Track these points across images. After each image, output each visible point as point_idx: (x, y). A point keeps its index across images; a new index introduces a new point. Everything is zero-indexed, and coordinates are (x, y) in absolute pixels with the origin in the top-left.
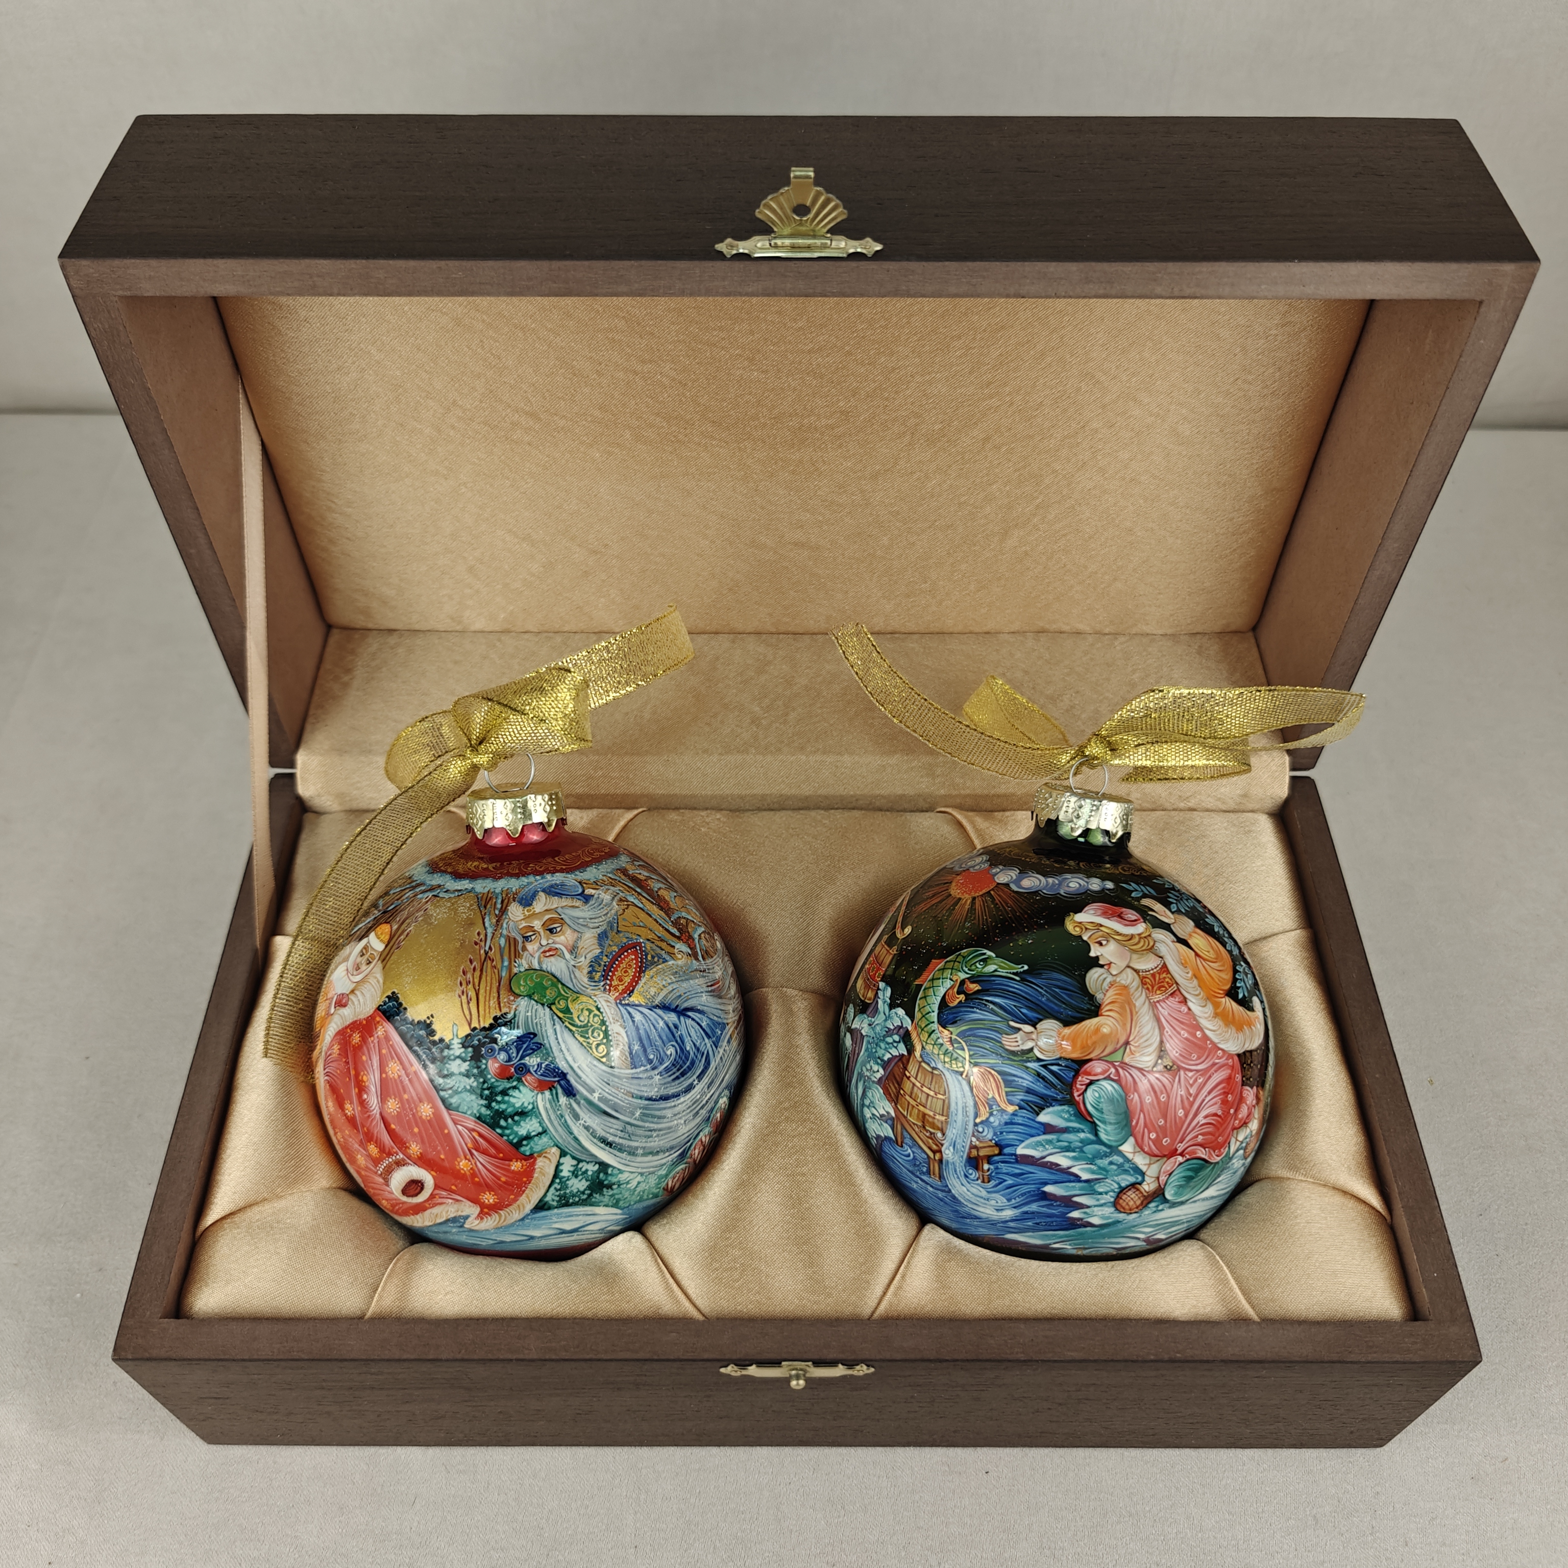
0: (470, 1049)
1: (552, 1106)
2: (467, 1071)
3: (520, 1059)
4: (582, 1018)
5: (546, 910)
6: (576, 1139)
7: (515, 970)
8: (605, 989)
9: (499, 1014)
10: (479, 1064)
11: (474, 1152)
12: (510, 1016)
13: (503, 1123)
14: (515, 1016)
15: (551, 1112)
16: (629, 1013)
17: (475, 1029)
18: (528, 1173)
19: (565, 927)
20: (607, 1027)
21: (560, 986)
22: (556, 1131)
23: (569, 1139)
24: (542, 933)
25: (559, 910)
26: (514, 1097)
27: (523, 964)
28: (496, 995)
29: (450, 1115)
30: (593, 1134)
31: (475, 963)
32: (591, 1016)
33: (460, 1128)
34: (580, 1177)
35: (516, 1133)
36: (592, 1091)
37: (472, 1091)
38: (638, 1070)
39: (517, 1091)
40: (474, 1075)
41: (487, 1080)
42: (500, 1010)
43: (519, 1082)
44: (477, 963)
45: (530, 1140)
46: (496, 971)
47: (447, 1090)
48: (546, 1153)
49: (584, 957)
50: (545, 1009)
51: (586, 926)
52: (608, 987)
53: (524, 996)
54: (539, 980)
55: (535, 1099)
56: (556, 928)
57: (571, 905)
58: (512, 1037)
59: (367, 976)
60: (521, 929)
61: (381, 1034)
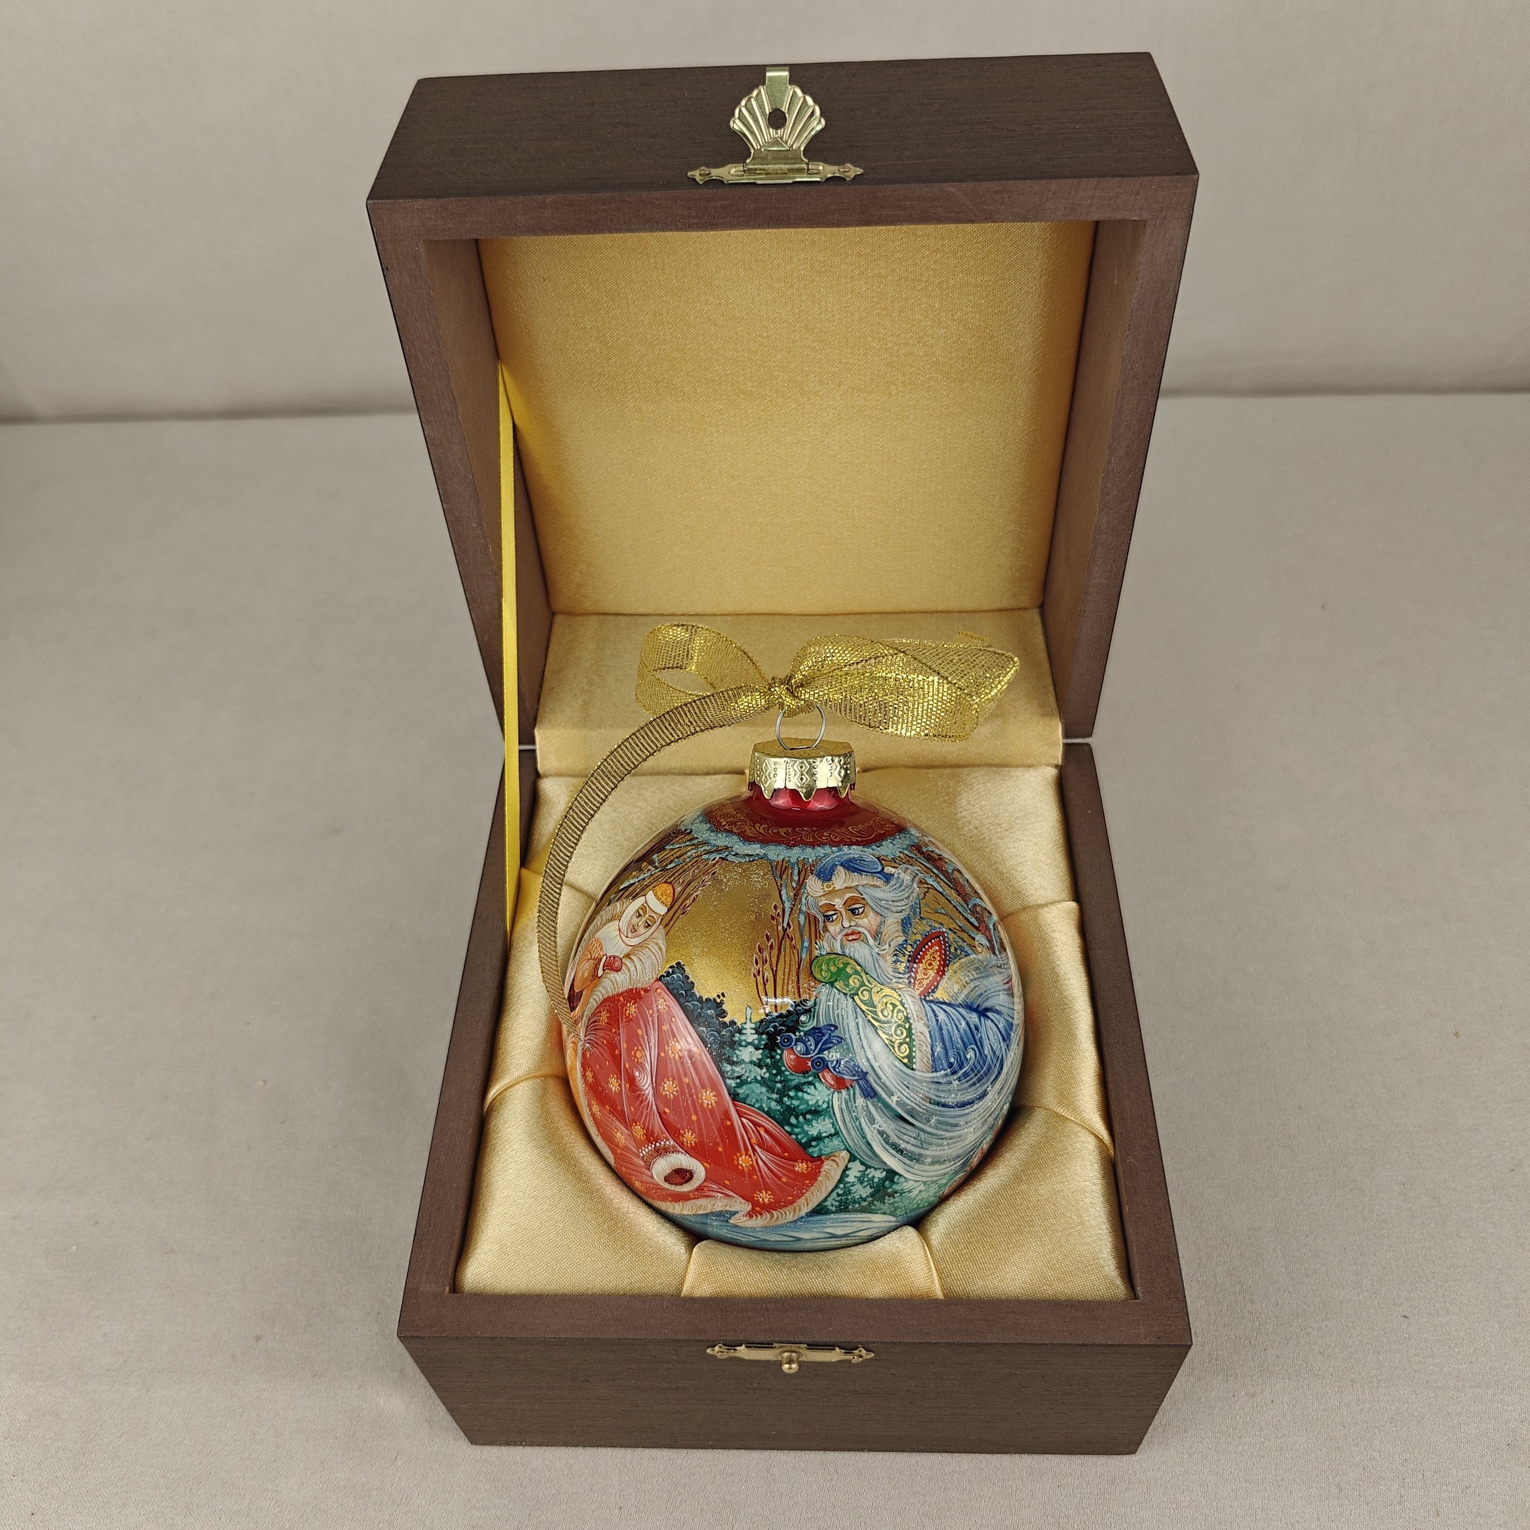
0: (764, 1036)
1: (847, 1107)
2: (760, 1060)
3: (819, 1053)
4: (886, 1013)
5: (847, 888)
6: (868, 1144)
7: (816, 953)
8: (910, 982)
9: (798, 1001)
10: (773, 1054)
11: (757, 1148)
12: (810, 1004)
13: (793, 1120)
14: (815, 1004)
15: (846, 1113)
16: (933, 1011)
17: (770, 1014)
18: (813, 1176)
19: (867, 909)
20: (910, 1025)
21: (863, 974)
22: (849, 1133)
23: (861, 1143)
24: (844, 913)
25: (860, 888)
26: (808, 1093)
27: (824, 946)
28: (795, 978)
29: (735, 1105)
30: (887, 1140)
31: (772, 940)
32: (895, 1011)
33: (743, 1119)
34: (866, 1184)
35: (806, 1133)
36: (891, 1094)
37: (763, 1082)
38: (938, 1074)
39: (812, 1087)
40: (767, 1066)
41: (780, 1072)
42: (800, 996)
43: (815, 1077)
44: (775, 941)
45: (819, 1141)
46: (795, 952)
47: (734, 1078)
48: (835, 1156)
49: (888, 944)
50: (847, 1000)
51: (887, 909)
52: (912, 980)
53: (826, 983)
54: (841, 966)
55: (830, 1097)
56: (857, 909)
57: (871, 883)
58: (812, 1027)
59: (645, 940)
60: (821, 907)
61: (662, 1007)
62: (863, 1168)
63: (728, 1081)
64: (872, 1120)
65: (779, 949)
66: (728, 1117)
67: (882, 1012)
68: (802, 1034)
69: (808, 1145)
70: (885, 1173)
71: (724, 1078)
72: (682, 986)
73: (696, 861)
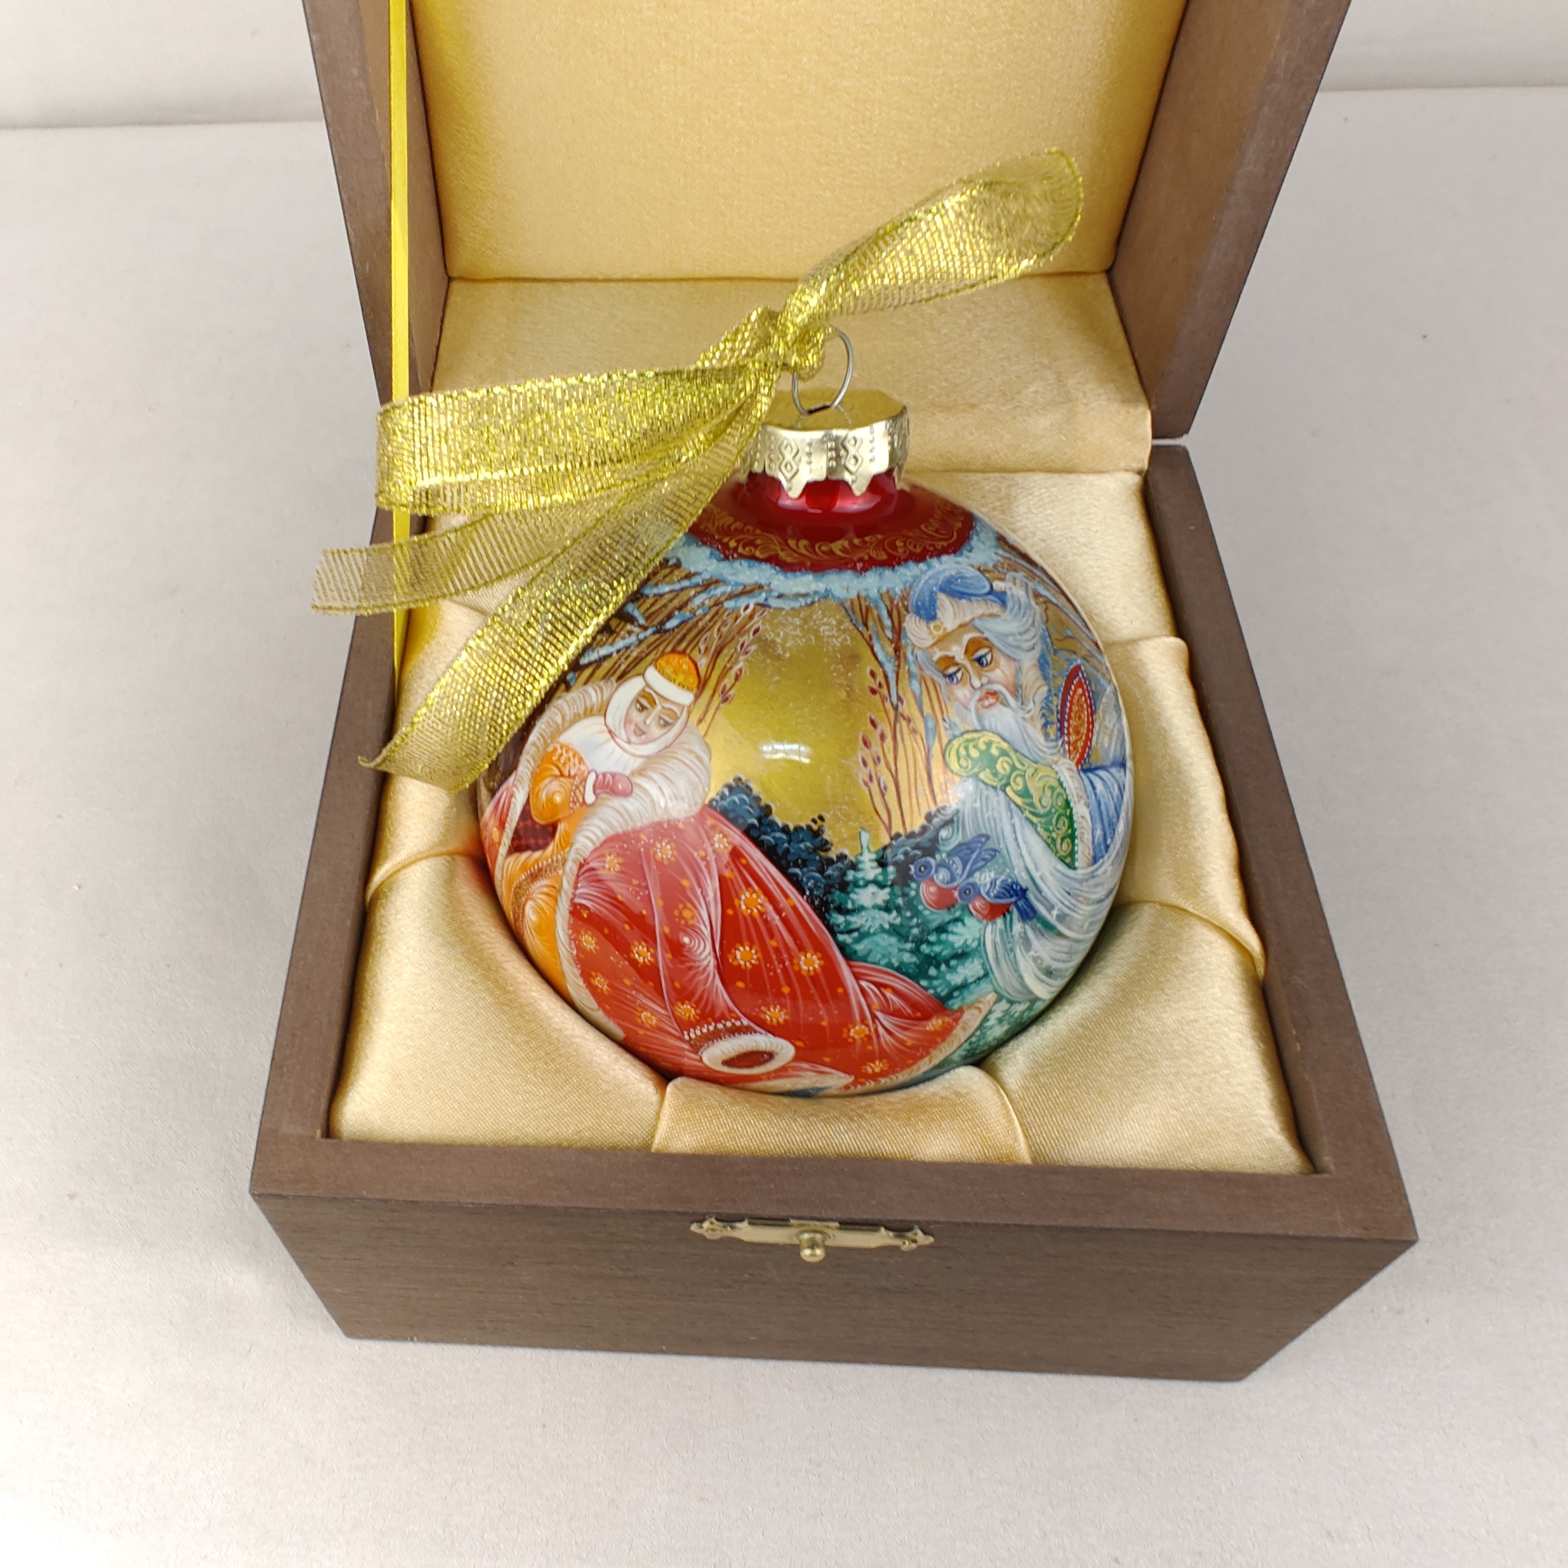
0: (891, 869)
1: (1002, 938)
2: (887, 902)
3: (969, 876)
4: (1044, 802)
5: (961, 626)
6: (1021, 977)
7: (947, 735)
8: (1065, 750)
9: (933, 809)
10: (906, 890)
11: (879, 1015)
13: (932, 971)
14: (957, 810)
15: (1000, 948)
16: (1091, 783)
17: (898, 835)
18: (947, 1031)
19: (995, 654)
20: (1071, 810)
22: (1000, 971)
23: (1012, 979)
24: (969, 667)
25: (978, 623)
26: (953, 933)
27: (956, 722)
28: (925, 778)
29: (850, 967)
30: (1040, 966)
32: (1056, 796)
33: (864, 984)
34: (1005, 1022)
35: (948, 983)
36: (1051, 908)
37: (894, 930)
38: (1097, 865)
39: (960, 924)
40: (898, 909)
41: (916, 913)
42: (935, 803)
44: (885, 725)
45: (964, 989)
47: (850, 932)
48: (979, 1002)
49: (1032, 702)
50: (998, 795)
51: (1018, 647)
52: (1067, 747)
53: (968, 776)
54: (983, 747)
55: (982, 932)
56: (984, 656)
57: (987, 612)
58: (956, 843)
59: (666, 747)
60: (938, 662)
61: (722, 846)
63: (841, 937)
64: (1028, 946)
65: (894, 738)
66: (840, 982)
68: (944, 855)
69: (950, 996)
71: (833, 934)
72: (750, 812)
73: (717, 613)
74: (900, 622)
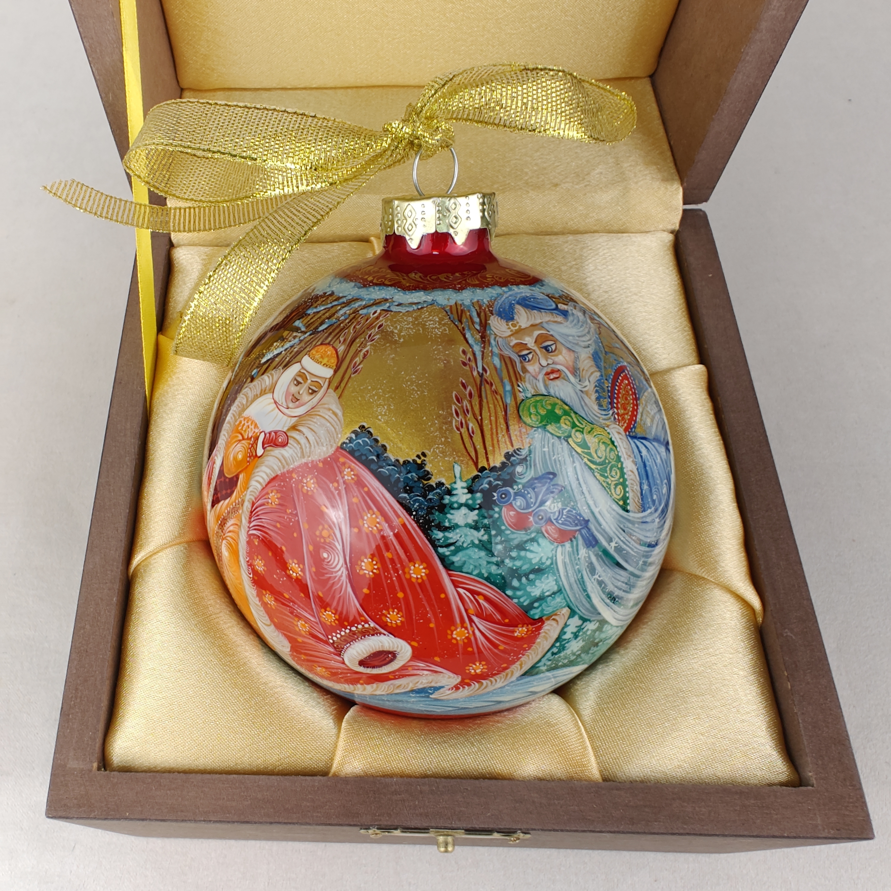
0: (479, 495)
1: (571, 560)
2: (476, 522)
3: (541, 505)
4: (599, 454)
5: (532, 325)
6: (588, 597)
7: (521, 396)
8: (615, 418)
9: (511, 450)
10: (491, 512)
11: (475, 619)
12: (524, 452)
13: (515, 583)
15: (569, 567)
16: (638, 448)
17: (483, 469)
18: (531, 639)
19: (559, 346)
20: (621, 464)
21: (573, 415)
22: (571, 588)
23: (581, 597)
24: (538, 352)
25: (545, 325)
26: (531, 551)
27: (527, 388)
28: (504, 426)
29: (450, 575)
30: (604, 589)
31: (469, 388)
32: (607, 450)
33: (461, 591)
34: (579, 638)
35: (529, 594)
36: (610, 540)
37: (483, 546)
38: (646, 513)
39: (535, 544)
40: (485, 528)
41: (500, 532)
42: (512, 446)
43: (538, 533)
44: (473, 387)
45: (541, 602)
46: (498, 397)
47: (448, 546)
48: (556, 615)
49: (587, 381)
50: (562, 444)
51: (576, 344)
52: (616, 416)
53: (537, 427)
54: (549, 407)
55: (554, 552)
56: (550, 346)
58: (529, 478)
59: (312, 408)
60: (513, 347)
61: (350, 478)
62: (580, 622)
63: (441, 550)
64: (592, 570)
65: (480, 396)
66: (442, 589)
67: (596, 452)
68: (520, 487)
69: (531, 606)
70: (598, 624)
71: (435, 547)
72: (370, 451)
73: (354, 317)
74: (486, 320)
